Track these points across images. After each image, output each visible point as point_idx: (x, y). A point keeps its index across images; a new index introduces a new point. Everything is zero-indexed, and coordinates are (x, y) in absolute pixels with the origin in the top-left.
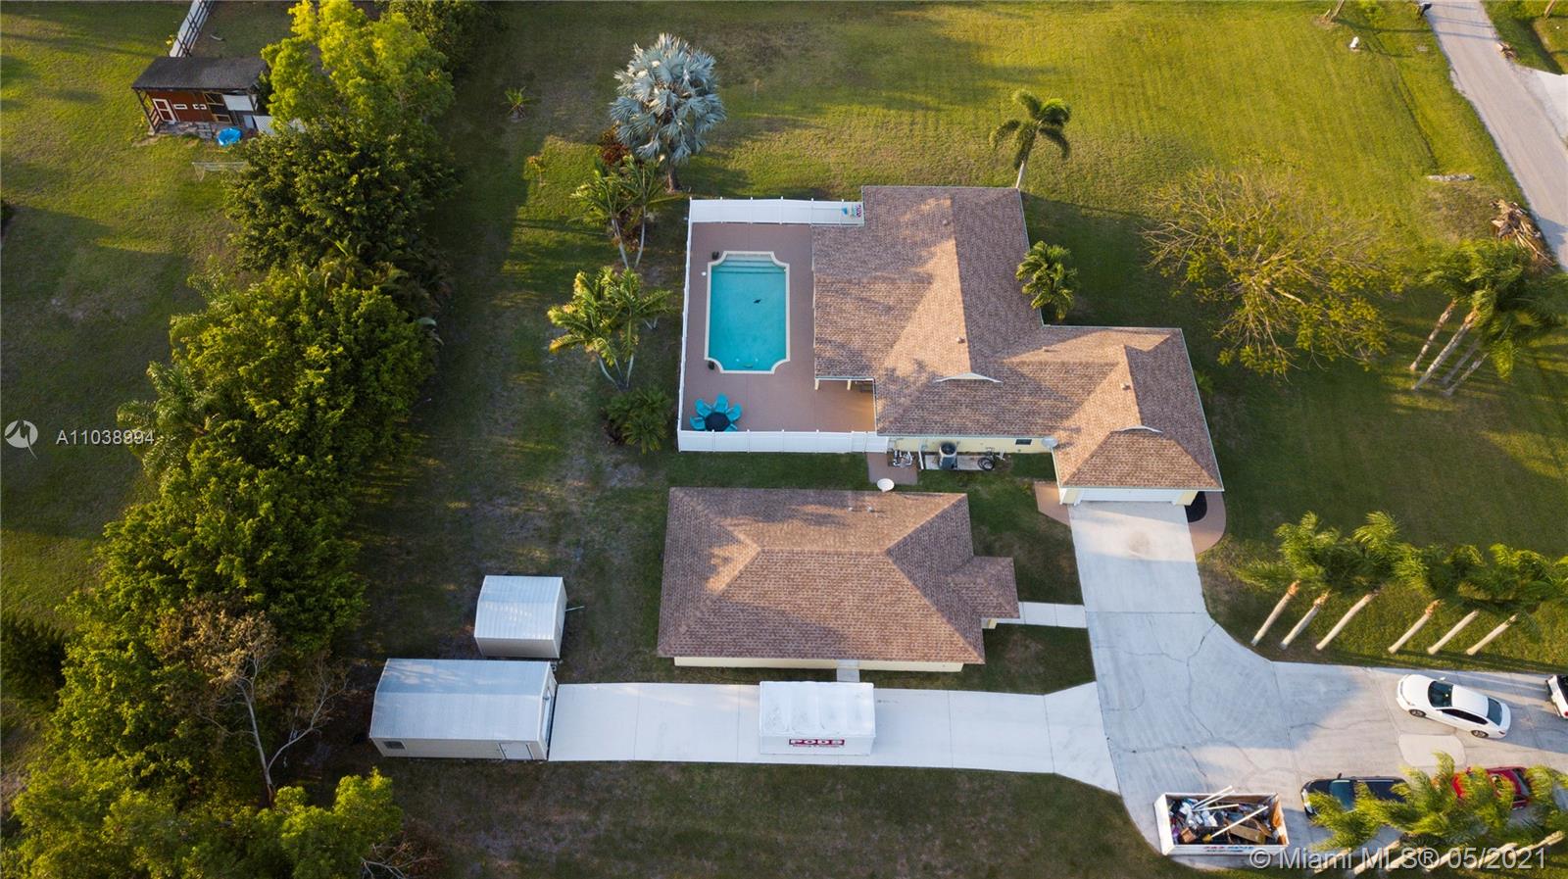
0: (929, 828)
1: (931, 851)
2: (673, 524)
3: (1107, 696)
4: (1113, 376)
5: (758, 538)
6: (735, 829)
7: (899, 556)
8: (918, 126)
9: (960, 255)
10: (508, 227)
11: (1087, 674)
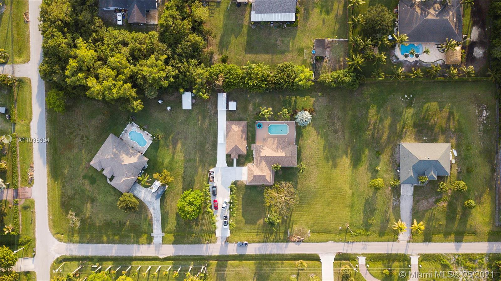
0: (212, 148)
1: (210, 148)
2: (242, 122)
3: (226, 168)
4: (261, 173)
5: (238, 131)
6: (212, 129)
7: (236, 146)
8: (318, 155)
9: (280, 156)
10: (295, 95)
11: (228, 166)
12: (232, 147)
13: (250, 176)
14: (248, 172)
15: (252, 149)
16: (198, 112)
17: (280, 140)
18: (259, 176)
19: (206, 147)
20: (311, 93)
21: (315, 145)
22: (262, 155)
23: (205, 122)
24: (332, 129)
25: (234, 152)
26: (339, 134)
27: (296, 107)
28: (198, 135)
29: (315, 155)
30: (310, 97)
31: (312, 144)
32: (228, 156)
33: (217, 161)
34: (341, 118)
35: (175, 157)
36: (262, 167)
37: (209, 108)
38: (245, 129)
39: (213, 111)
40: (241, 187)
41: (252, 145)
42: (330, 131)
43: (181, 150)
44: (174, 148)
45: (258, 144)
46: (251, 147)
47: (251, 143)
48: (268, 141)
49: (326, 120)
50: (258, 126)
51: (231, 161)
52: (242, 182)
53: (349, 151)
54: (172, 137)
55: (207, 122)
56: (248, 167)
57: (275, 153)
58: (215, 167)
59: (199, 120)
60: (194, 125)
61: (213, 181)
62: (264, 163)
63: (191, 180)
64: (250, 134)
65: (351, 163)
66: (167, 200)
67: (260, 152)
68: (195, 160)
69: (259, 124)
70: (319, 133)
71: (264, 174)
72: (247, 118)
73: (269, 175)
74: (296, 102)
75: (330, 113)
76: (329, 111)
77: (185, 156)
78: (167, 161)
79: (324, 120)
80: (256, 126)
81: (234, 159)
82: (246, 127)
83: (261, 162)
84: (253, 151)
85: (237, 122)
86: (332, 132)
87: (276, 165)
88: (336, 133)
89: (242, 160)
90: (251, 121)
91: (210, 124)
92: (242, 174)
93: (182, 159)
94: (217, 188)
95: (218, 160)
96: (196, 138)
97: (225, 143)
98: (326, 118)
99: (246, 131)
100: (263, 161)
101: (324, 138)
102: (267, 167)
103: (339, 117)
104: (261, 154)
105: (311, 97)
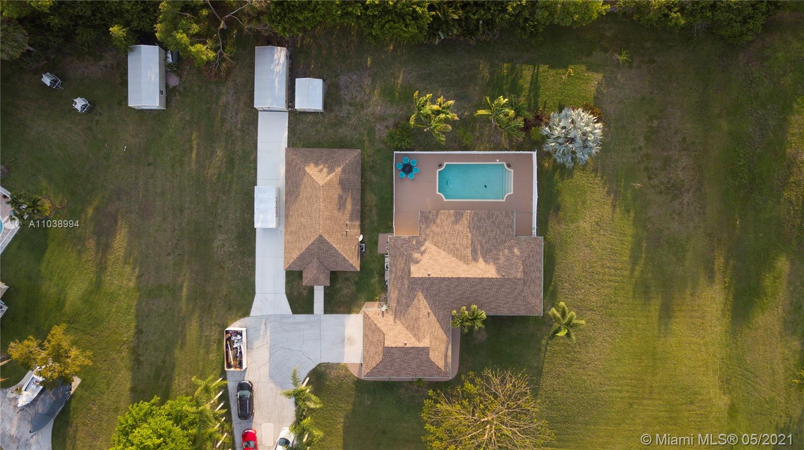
0: (236, 247)
1: (229, 247)
2: (342, 151)
3: (286, 317)
4: (413, 339)
5: (329, 184)
6: (235, 179)
7: (321, 240)
8: (613, 271)
9: (482, 279)
10: (534, 63)
11: (295, 311)
12: (305, 245)
13: (372, 350)
14: (365, 335)
15: (380, 251)
16: (187, 118)
17: (480, 220)
18: (405, 351)
19: (217, 243)
20: (589, 54)
21: (601, 238)
22: (417, 272)
23: (213, 153)
24: (661, 183)
25: (315, 263)
26: (686, 200)
27: (536, 103)
28: (188, 199)
29: (604, 274)
30: (584, 67)
31: (595, 235)
32: (293, 277)
33: (254, 293)
34: (693, 143)
35: (107, 279)
36: (417, 319)
37: (226, 106)
38: (356, 179)
39: (241, 116)
40: (340, 386)
41: (381, 237)
42: (653, 187)
43: (128, 254)
44: (104, 248)
45: (401, 231)
46: (376, 243)
47: (378, 231)
48: (438, 221)
49: (640, 148)
50: (404, 170)
51: (305, 293)
52: (345, 367)
53: (719, 262)
54: (96, 209)
55: (220, 153)
56: (366, 317)
57: (465, 266)
58: (247, 313)
59: (191, 148)
60: (173, 166)
61: (240, 364)
62: (422, 305)
63: (164, 362)
64: (372, 199)
65: (727, 299)
66: (76, 431)
67: (410, 260)
68: (175, 290)
69: (406, 161)
70: (617, 193)
71: (425, 343)
72: (362, 142)
73: (443, 347)
74: (535, 85)
75: (655, 123)
76: (651, 120)
77: (140, 277)
78: (75, 293)
79: (634, 150)
80: (396, 166)
81: (315, 287)
82: (359, 170)
83: (411, 298)
84: (383, 257)
85: (325, 151)
86: (660, 193)
87: (468, 309)
88: (675, 197)
89: (345, 291)
90: (379, 151)
91: (230, 163)
92: (342, 341)
93: (132, 284)
94: (255, 388)
95: (257, 290)
96: (182, 211)
97: (282, 228)
98: (642, 142)
99: (359, 186)
100: (421, 296)
101: (632, 214)
102: (433, 318)
103: (684, 139)
104: (413, 268)
105: (591, 68)
